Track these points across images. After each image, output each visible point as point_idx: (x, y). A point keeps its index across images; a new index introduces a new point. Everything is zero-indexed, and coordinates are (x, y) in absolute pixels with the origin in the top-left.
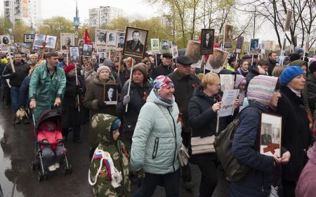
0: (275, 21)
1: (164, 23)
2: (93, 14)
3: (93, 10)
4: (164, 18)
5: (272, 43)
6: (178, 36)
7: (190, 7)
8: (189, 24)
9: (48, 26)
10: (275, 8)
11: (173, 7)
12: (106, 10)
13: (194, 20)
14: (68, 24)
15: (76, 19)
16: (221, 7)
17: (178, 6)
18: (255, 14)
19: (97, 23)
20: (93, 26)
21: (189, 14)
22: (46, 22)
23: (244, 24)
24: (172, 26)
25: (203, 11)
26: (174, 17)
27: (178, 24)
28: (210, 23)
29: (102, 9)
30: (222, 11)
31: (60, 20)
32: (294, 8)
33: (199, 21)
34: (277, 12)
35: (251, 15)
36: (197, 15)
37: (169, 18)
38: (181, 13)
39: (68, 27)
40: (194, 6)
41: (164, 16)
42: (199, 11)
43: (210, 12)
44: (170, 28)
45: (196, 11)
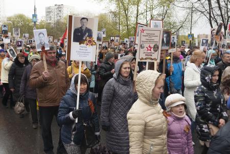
0: (210, 16)
1: (110, 19)
2: (49, 11)
3: (49, 8)
4: (111, 15)
5: (207, 36)
6: (123, 30)
7: (134, 4)
8: (132, 20)
9: (11, 22)
10: (210, 4)
11: (119, 4)
12: (59, 7)
13: (137, 16)
14: (28, 20)
15: (35, 16)
16: (161, 4)
17: (123, 4)
18: (193, 10)
19: (53, 19)
20: (49, 22)
21: (133, 10)
22: (9, 19)
23: (183, 19)
24: (118, 21)
25: (145, 8)
26: (119, 13)
27: (123, 19)
28: (152, 18)
29: (57, 7)
30: (163, 8)
31: (21, 17)
32: (227, 5)
33: (142, 16)
34: (212, 8)
35: (188, 11)
36: (140, 12)
37: (115, 14)
38: (126, 10)
39: (27, 23)
40: (137, 3)
41: (111, 12)
42: (142, 8)
43: (152, 9)
44: (117, 23)
45: (139, 7)
